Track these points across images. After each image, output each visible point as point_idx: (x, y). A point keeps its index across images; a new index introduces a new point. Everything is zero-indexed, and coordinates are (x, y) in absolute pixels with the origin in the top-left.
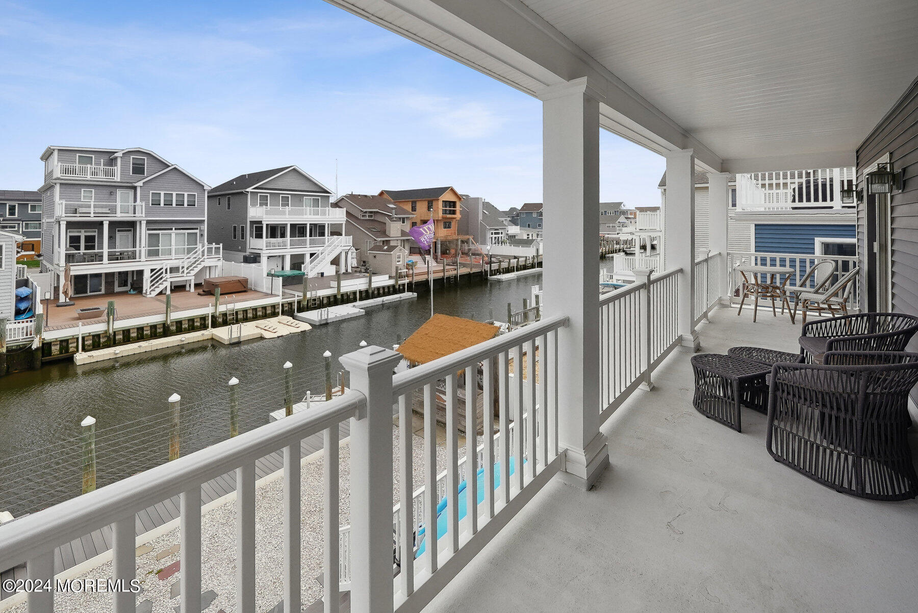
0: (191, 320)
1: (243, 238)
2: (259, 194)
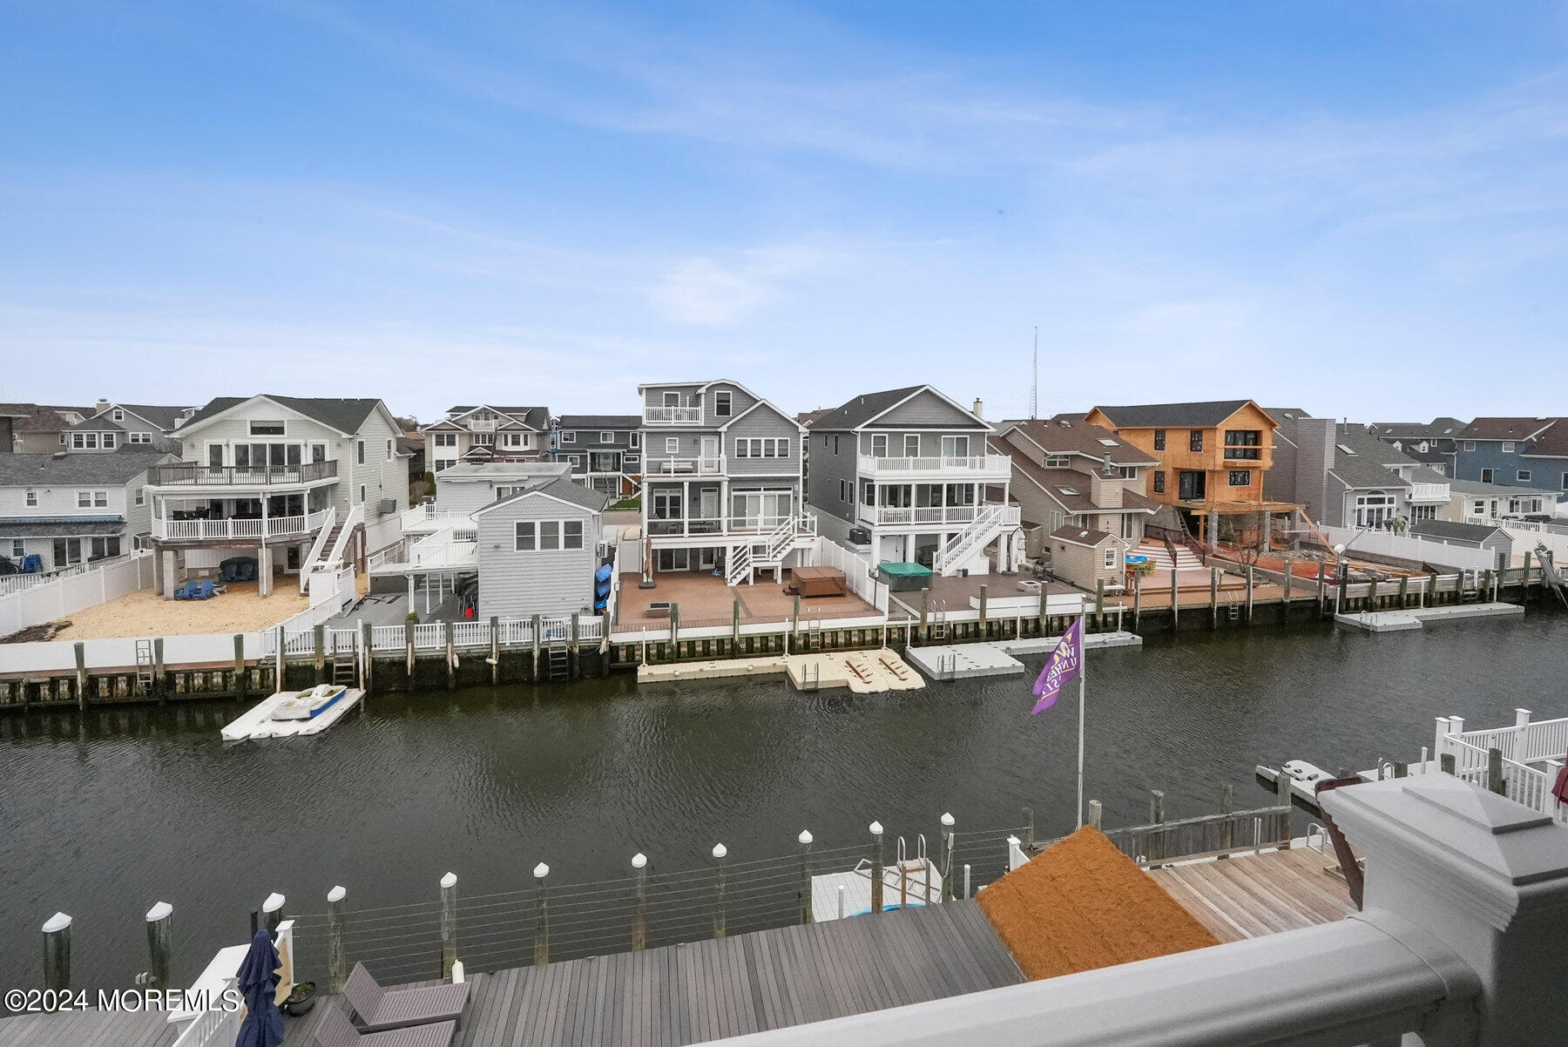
0: (764, 638)
1: (851, 502)
2: (873, 435)
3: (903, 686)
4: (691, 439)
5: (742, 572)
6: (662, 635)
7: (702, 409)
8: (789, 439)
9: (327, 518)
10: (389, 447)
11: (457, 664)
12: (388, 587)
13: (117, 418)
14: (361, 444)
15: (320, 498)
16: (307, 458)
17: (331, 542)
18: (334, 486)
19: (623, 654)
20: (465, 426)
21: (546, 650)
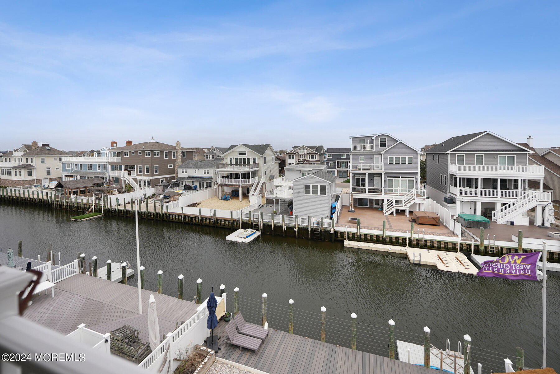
0: (397, 238)
1: (446, 184)
2: (457, 155)
3: (467, 272)
4: (370, 156)
5: (390, 210)
6: (354, 230)
7: (374, 145)
8: (413, 156)
9: (256, 180)
10: (273, 159)
11: (285, 229)
12: (269, 202)
13: (215, 151)
14: (265, 158)
15: (254, 173)
16: (251, 162)
17: (257, 187)
18: (258, 170)
19: (339, 235)
20: (297, 152)
21: (313, 229)
